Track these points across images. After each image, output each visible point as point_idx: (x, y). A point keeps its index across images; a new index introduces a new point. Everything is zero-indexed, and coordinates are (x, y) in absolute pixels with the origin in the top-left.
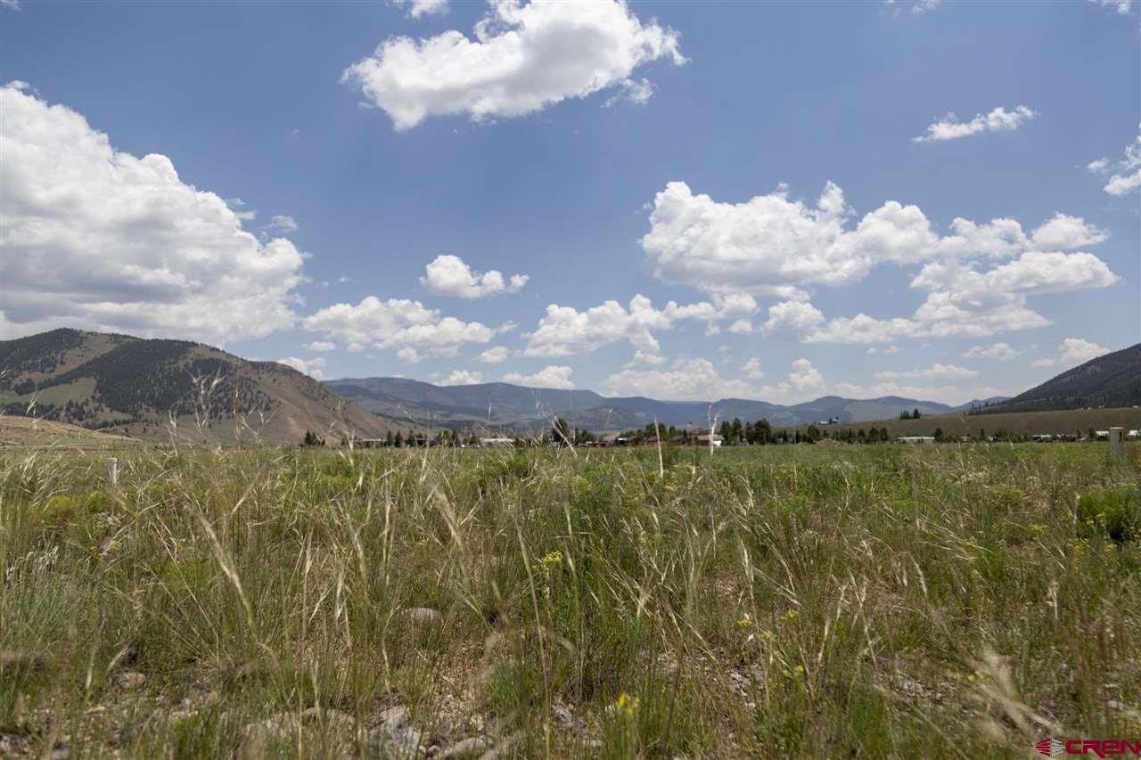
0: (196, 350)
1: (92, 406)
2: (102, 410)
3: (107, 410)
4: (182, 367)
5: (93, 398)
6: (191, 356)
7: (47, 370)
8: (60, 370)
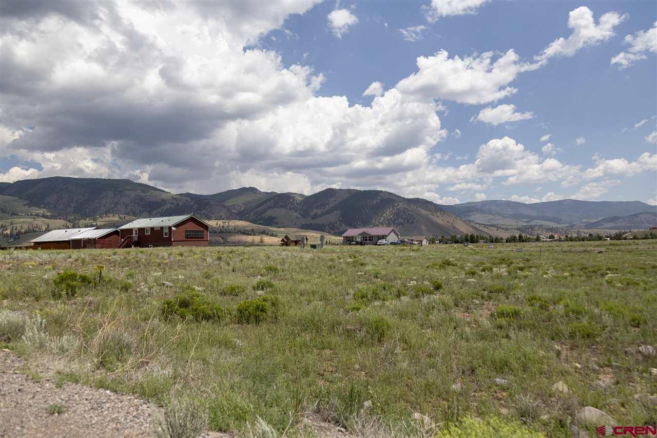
0: (381, 194)
1: (338, 223)
2: (342, 226)
3: (344, 225)
4: (375, 204)
5: (339, 220)
6: (379, 197)
7: (322, 208)
8: (328, 207)
